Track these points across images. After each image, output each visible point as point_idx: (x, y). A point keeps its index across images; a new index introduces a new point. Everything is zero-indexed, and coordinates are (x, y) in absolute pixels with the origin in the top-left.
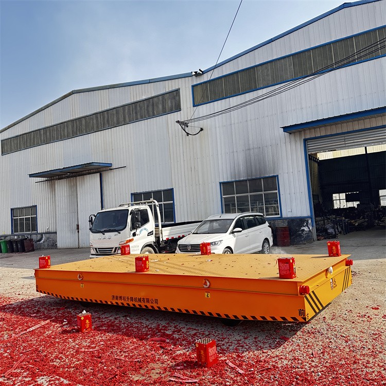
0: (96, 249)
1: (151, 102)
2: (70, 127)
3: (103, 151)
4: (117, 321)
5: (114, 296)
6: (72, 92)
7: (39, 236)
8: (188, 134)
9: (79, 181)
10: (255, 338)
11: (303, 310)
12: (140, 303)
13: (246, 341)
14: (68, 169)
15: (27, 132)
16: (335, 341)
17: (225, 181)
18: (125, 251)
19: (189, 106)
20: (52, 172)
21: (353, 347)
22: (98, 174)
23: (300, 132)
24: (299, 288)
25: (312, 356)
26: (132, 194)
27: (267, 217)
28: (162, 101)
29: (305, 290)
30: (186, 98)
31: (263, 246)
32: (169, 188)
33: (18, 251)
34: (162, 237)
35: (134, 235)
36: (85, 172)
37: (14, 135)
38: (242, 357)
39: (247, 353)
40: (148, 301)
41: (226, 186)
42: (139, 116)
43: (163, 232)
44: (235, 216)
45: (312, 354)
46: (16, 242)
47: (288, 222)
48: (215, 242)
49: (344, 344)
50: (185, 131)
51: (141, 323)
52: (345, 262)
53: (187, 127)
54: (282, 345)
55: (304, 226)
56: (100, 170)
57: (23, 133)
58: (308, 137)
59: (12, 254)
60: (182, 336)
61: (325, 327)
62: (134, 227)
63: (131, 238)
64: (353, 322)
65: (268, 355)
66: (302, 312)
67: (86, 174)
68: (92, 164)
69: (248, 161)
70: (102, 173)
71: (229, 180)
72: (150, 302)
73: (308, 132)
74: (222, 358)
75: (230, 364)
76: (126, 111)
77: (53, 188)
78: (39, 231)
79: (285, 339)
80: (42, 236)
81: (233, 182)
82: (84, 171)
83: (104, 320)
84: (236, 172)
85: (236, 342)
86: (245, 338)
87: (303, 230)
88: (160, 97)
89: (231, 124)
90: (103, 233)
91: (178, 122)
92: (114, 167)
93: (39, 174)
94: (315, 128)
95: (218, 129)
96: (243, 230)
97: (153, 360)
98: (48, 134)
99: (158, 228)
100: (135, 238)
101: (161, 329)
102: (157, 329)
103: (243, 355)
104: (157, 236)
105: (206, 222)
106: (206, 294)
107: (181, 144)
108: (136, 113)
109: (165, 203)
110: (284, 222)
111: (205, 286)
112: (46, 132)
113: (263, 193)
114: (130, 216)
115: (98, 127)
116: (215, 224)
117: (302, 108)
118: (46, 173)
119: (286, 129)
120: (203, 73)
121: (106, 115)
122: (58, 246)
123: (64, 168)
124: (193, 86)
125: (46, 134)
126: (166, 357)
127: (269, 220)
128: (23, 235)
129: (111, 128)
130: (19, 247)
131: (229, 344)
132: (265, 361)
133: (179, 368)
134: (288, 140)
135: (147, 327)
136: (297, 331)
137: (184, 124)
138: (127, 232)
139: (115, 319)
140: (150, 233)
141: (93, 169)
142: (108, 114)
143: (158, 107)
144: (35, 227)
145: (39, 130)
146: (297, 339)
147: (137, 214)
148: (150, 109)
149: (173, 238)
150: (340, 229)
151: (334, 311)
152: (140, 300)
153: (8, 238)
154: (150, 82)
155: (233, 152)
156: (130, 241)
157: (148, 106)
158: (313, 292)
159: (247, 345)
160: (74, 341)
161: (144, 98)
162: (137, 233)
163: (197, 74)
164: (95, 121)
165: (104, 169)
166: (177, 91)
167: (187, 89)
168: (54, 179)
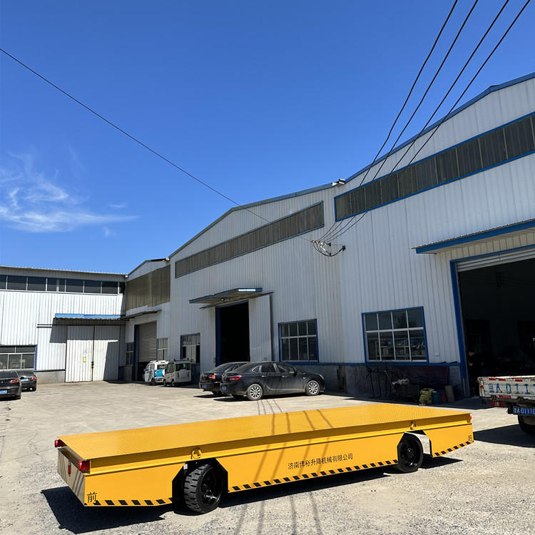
1: (297, 218)
2: (229, 248)
6: (231, 210)
17: (368, 312)
19: (331, 221)
23: (446, 252)
26: (279, 324)
28: (307, 215)
30: (329, 212)
32: (313, 318)
42: (286, 234)
53: (330, 245)
58: (455, 257)
71: (372, 310)
73: (455, 252)
76: (275, 229)
81: (375, 313)
88: (305, 212)
94: (462, 247)
107: (324, 266)
108: (284, 231)
112: (210, 254)
113: (407, 329)
117: (447, 222)
120: (345, 182)
123: (216, 294)
142: (259, 232)
143: (303, 223)
148: (296, 225)
154: (296, 195)
155: (375, 276)
157: (294, 223)
161: (291, 213)
164: (249, 241)
166: (321, 205)
167: (330, 201)
168: (215, 305)
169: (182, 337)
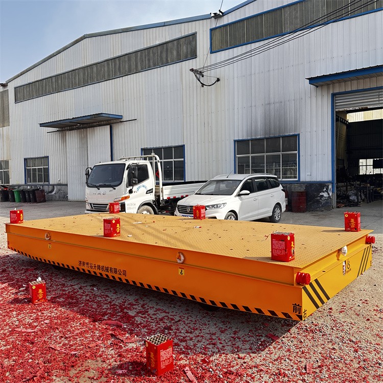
0: (91, 204)
1: (165, 48)
2: (81, 74)
3: (114, 101)
4: (81, 291)
5: (80, 262)
6: (84, 36)
7: (51, 188)
8: (203, 85)
9: (90, 133)
10: (235, 333)
11: (298, 305)
12: (107, 273)
13: (223, 337)
14: (77, 119)
15: (39, 79)
16: (341, 349)
17: (241, 138)
18: (114, 209)
19: (206, 53)
20: (61, 122)
21: (364, 361)
22: (109, 127)
23: (328, 85)
24: (295, 275)
25: (304, 371)
26: (142, 149)
27: (283, 180)
28: (177, 46)
29: (303, 279)
30: (203, 43)
31: (274, 212)
32: (180, 144)
33: (30, 201)
34: (163, 196)
35: (131, 192)
36: (95, 124)
37: (26, 83)
38: (208, 363)
39: (218, 355)
40: (116, 272)
41: (241, 145)
42: (151, 64)
43: (164, 191)
44: (245, 177)
45: (305, 368)
46: (28, 192)
47: (306, 187)
48: (217, 205)
49: (352, 354)
50: (199, 81)
51: (107, 296)
52: (364, 239)
53: (203, 76)
54: (267, 347)
55: (323, 192)
56: (110, 121)
57: (35, 80)
58: (337, 91)
59: (23, 204)
60: (145, 320)
61: (329, 323)
62: (130, 184)
63: (126, 195)
64: (368, 320)
65: (245, 363)
66: (297, 308)
67: (96, 126)
68: (101, 115)
69: (267, 117)
70: (112, 125)
71: (245, 138)
72: (118, 273)
73: (337, 85)
74: (181, 362)
75: (189, 374)
76: (139, 57)
77: (64, 139)
78: (51, 182)
79: (273, 338)
80: (54, 187)
81: (249, 140)
82: (94, 122)
83: (66, 289)
84: (253, 129)
85: (208, 336)
86: (222, 332)
87: (322, 196)
88: (175, 42)
89: (251, 75)
90: (98, 187)
91: (192, 70)
92: (124, 119)
93: (49, 124)
94: (345, 81)
95: (236, 79)
96: (251, 192)
97: (94, 356)
98: (60, 82)
99: (159, 186)
100: (131, 195)
101: (125, 308)
102: (121, 307)
103: (211, 359)
104: (158, 194)
105: (211, 182)
106: (180, 270)
107: (195, 96)
108: (149, 60)
109: (175, 160)
110: (301, 186)
111: (179, 261)
112: (58, 80)
113: (281, 153)
114: (127, 171)
115: (109, 75)
116: (223, 186)
117: (332, 58)
118: (56, 123)
119: (312, 80)
120: (224, 14)
121: (118, 63)
122: (69, 198)
123: (73, 118)
124: (211, 30)
125: (58, 82)
126: (113, 352)
127: (282, 183)
128: (36, 186)
129: (122, 77)
130: (31, 197)
131: (199, 338)
132: (237, 373)
133: (120, 372)
134: (314, 94)
135: (110, 302)
136: (292, 326)
137: (198, 73)
138: (123, 188)
139: (80, 288)
140: (149, 190)
141: (103, 121)
142: (119, 60)
143: (172, 53)
144: (47, 178)
145: (51, 77)
146: (289, 340)
147: (134, 169)
148: (164, 55)
149: (175, 197)
150: (363, 197)
151: (345, 300)
152: (107, 269)
153: (21, 188)
154: (164, 25)
155: (251, 106)
156: (126, 198)
157: (161, 53)
158: (316, 281)
159: (221, 343)
160: (18, 315)
161: (158, 43)
162: (133, 190)
163: (216, 16)
164: (106, 68)
165: (115, 121)
166: (194, 35)
167: (205, 33)
168: (65, 130)
169: (25, 160)
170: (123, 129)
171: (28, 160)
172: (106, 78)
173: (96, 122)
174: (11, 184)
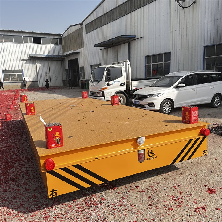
0: (91, 92)
3: (131, 27)
9: (118, 49)
14: (110, 41)
15: (96, 18)
18: (83, 96)
20: (103, 43)
34: (131, 87)
35: (108, 85)
37: (90, 21)
43: (132, 84)
44: (185, 74)
48: (155, 94)
53: (184, 1)
56: (129, 40)
67: (122, 44)
70: (130, 42)
81: (215, 45)
82: (120, 42)
90: (93, 82)
92: (136, 38)
98: (105, 19)
99: (129, 81)
104: (128, 86)
107: (179, 16)
109: (165, 62)
112: (104, 18)
114: (106, 72)
115: (129, 10)
123: (108, 40)
138: (103, 83)
140: (122, 84)
141: (126, 40)
145: (101, 16)
156: (105, 89)
162: (110, 84)
164: (127, 6)
165: (131, 39)
168: (108, 48)
169: (91, 66)
170: (136, 44)
171: (92, 66)
172: (127, 13)
173: (122, 41)
174: (85, 79)
